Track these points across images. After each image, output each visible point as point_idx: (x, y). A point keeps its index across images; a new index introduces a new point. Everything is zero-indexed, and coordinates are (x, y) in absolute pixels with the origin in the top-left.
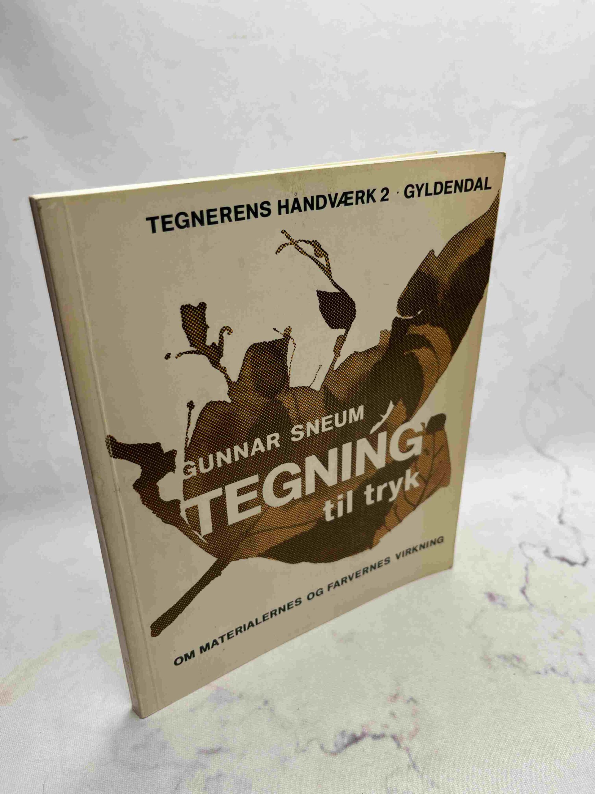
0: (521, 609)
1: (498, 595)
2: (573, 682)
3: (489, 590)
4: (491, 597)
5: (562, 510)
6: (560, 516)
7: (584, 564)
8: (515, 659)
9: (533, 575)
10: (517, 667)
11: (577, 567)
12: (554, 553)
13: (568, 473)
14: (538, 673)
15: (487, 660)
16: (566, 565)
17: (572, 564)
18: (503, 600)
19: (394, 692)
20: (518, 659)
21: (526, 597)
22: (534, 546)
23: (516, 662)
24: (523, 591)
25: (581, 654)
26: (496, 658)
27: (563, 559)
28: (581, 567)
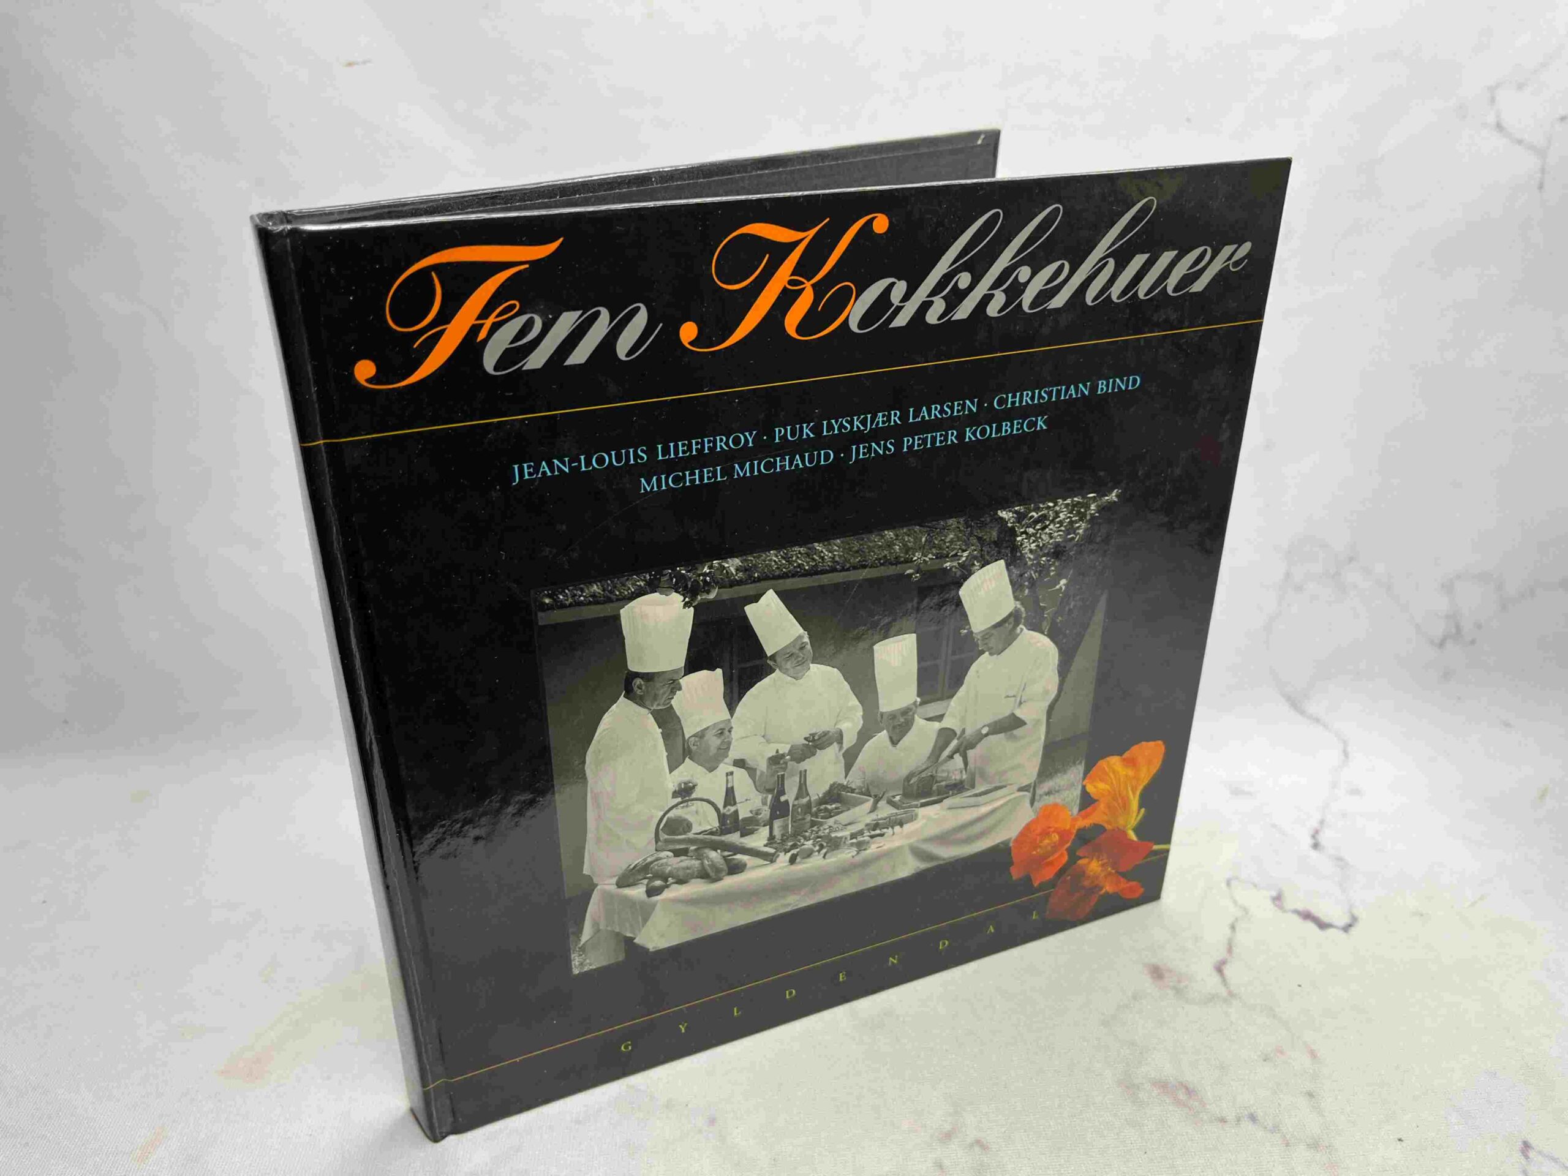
0: (1212, 998)
1: (1170, 971)
2: (1287, 1145)
3: (1154, 961)
4: (1157, 973)
5: (1322, 822)
6: (1315, 834)
7: (1347, 928)
8: (1184, 1090)
9: (1242, 938)
10: (1185, 1105)
11: (1331, 931)
12: (1291, 903)
13: (1346, 754)
14: (1223, 1120)
15: (1129, 1087)
16: (1311, 926)
17: (1322, 925)
18: (1179, 981)
19: (947, 1127)
20: (1190, 1092)
21: (1224, 981)
22: (1255, 886)
23: (1182, 1096)
24: (1219, 969)
25: (1310, 1095)
26: (1147, 1086)
27: (1307, 916)
28: (1342, 935)
